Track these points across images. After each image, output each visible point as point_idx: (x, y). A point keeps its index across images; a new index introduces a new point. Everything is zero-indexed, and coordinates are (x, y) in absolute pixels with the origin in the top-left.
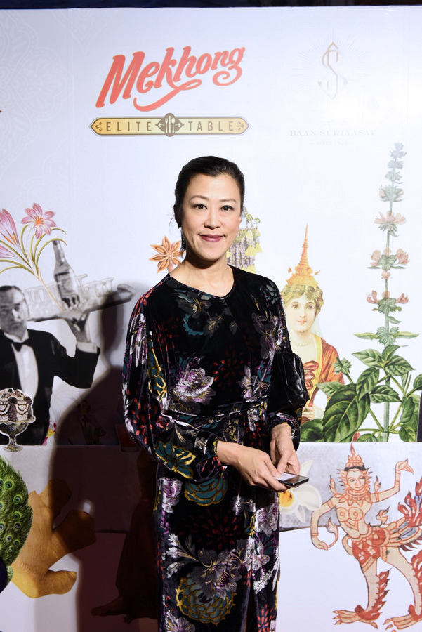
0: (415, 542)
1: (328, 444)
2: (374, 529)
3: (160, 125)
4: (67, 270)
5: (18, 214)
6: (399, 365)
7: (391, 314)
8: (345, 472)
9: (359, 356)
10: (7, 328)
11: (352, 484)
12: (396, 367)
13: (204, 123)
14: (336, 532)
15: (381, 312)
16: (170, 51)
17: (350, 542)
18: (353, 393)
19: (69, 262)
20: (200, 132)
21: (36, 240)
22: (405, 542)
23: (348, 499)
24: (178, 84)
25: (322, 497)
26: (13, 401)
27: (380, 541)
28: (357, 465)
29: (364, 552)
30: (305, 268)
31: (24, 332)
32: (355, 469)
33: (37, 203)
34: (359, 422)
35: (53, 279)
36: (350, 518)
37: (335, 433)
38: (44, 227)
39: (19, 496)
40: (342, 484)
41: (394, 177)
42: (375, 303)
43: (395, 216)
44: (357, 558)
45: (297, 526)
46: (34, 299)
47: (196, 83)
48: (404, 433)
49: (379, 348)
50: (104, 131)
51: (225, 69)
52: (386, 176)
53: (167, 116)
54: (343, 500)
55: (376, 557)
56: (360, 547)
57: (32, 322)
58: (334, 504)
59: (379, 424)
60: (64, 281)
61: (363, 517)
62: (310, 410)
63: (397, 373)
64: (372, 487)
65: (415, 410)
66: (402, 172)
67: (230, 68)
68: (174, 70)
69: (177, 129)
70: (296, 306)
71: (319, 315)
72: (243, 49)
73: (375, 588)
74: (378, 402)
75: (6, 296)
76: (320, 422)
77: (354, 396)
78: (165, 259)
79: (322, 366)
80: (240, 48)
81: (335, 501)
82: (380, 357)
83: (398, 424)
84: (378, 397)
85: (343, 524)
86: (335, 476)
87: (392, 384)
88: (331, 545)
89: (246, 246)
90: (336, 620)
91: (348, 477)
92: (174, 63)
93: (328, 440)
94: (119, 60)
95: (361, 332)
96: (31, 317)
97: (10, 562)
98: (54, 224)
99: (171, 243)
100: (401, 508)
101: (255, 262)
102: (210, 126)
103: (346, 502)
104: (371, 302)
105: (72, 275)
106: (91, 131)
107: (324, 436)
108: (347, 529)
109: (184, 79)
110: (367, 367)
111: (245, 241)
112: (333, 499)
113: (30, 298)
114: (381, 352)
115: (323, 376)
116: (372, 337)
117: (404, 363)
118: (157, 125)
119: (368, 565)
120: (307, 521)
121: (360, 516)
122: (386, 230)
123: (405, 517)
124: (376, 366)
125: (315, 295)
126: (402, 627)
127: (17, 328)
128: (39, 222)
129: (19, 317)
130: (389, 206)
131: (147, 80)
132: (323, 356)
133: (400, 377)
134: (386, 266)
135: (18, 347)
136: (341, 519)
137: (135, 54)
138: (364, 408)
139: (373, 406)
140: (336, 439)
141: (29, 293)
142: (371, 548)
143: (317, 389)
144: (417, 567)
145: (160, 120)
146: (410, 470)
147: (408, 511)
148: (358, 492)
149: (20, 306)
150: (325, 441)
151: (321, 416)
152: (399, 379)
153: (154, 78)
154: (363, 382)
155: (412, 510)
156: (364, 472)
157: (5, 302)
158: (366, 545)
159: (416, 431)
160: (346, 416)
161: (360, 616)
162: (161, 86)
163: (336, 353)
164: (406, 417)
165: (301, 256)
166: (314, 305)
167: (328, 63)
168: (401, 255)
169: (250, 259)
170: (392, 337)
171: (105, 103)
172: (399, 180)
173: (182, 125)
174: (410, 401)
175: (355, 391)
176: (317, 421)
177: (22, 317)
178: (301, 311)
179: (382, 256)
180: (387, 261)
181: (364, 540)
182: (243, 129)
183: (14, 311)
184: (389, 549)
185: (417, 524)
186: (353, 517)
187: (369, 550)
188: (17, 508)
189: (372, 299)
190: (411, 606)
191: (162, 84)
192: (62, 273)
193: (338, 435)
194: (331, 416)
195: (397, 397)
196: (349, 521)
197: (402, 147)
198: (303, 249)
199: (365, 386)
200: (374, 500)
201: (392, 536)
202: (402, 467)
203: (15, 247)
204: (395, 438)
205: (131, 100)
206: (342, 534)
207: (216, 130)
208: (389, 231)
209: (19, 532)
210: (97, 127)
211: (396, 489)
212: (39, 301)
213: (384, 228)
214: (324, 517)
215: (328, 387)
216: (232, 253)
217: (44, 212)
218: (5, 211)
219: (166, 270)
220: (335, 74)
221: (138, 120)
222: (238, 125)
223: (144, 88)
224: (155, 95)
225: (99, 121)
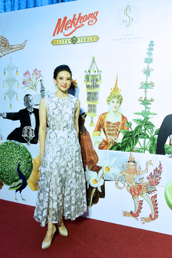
0: (153, 191)
1: (123, 152)
2: (138, 184)
3: (71, 41)
4: (44, 89)
5: (31, 72)
6: (150, 125)
7: (147, 106)
8: (128, 163)
9: (135, 121)
10: (28, 107)
11: (130, 167)
12: (148, 125)
13: (85, 39)
14: (124, 184)
15: (144, 105)
16: (75, 15)
17: (129, 188)
18: (132, 134)
19: (45, 87)
20: (83, 42)
21: (36, 80)
22: (149, 191)
23: (129, 172)
24: (77, 26)
25: (120, 171)
26: (29, 130)
27: (140, 189)
28: (133, 160)
29: (134, 192)
30: (116, 89)
31: (32, 109)
32: (132, 162)
33: (36, 68)
34: (134, 145)
35: (40, 92)
36: (129, 179)
37: (125, 148)
38: (38, 76)
39: (30, 159)
40: (127, 167)
41: (150, 54)
42: (141, 101)
43: (150, 69)
44: (132, 194)
45: (111, 180)
46: (35, 98)
47: (83, 25)
48: (150, 151)
49: (142, 118)
50: (55, 44)
51: (92, 19)
52: (147, 54)
53: (73, 37)
54: (127, 172)
55: (138, 195)
56: (133, 190)
57: (34, 106)
58: (124, 174)
59: (141, 146)
60: (43, 93)
61: (134, 180)
62: (117, 140)
63: (149, 128)
64: (137, 169)
65: (155, 142)
66: (153, 52)
67: (93, 19)
68: (76, 21)
69: (76, 41)
70: (113, 102)
71: (121, 105)
72: (98, 12)
73: (137, 206)
74: (141, 138)
75: (28, 97)
76: (120, 144)
77: (132, 135)
79: (122, 124)
80: (97, 11)
81: (124, 173)
82: (143, 122)
83: (149, 147)
84: (141, 136)
85: (127, 181)
86: (124, 164)
87: (147, 132)
88: (122, 188)
89: (97, 81)
90: (123, 215)
91: (129, 164)
92: (76, 19)
93: (123, 151)
94: (60, 20)
95: (136, 112)
96: (34, 104)
97: (27, 179)
98: (41, 75)
99: (74, 80)
100: (148, 178)
101: (100, 86)
102: (86, 39)
103: (128, 174)
104: (140, 101)
105: (45, 91)
106: (51, 44)
107: (122, 149)
108: (128, 183)
109: (79, 24)
110: (138, 125)
111: (97, 79)
112: (124, 172)
113: (34, 98)
114: (143, 120)
115: (122, 128)
116: (140, 114)
117: (152, 124)
118: (70, 41)
119: (135, 197)
120: (114, 178)
121: (133, 179)
122: (146, 74)
123: (150, 182)
124: (141, 125)
125: (120, 98)
126: (147, 221)
127: (30, 107)
128: (37, 74)
129: (31, 104)
130: (148, 65)
131: (68, 26)
132: (122, 121)
133: (150, 129)
134: (146, 88)
135: (31, 113)
136: (126, 179)
137: (64, 18)
138: (136, 140)
139: (139, 139)
140: (126, 151)
141: (34, 97)
142: (136, 191)
143: (120, 132)
144: (153, 200)
145: (71, 39)
146: (152, 164)
147: (151, 180)
148: (132, 170)
149: (31, 101)
150: (122, 151)
151: (121, 142)
152: (149, 130)
153: (69, 25)
154: (136, 131)
155: (152, 179)
156: (135, 163)
157: (27, 99)
158: (135, 190)
159: (155, 150)
160: (130, 143)
161: (132, 215)
162: (72, 27)
163: (127, 119)
164: (151, 144)
165: (115, 84)
166: (119, 102)
167: (126, 13)
168: (151, 84)
169: (98, 85)
170: (147, 114)
171: (55, 34)
172: (151, 55)
173: (78, 40)
174: (153, 139)
175: (133, 134)
176: (119, 143)
177: (32, 104)
178: (115, 104)
179: (145, 84)
180: (146, 86)
181: (134, 188)
182: (97, 40)
183: (30, 102)
184: (143, 192)
185: (154, 185)
186: (130, 179)
187: (136, 192)
188: (29, 163)
189: (140, 100)
190: (150, 214)
192: (42, 91)
193: (126, 149)
194: (124, 142)
195: (149, 137)
196: (129, 180)
197: (153, 42)
198: (116, 82)
199: (137, 132)
200: (138, 174)
201: (144, 188)
202: (149, 163)
203: (30, 82)
204: (147, 152)
205: (63, 33)
206: (126, 185)
207: (88, 41)
208: (147, 74)
209: (30, 170)
210: (53, 43)
211: (146, 171)
212: (36, 99)
213: (145, 73)
214: (120, 178)
215: (124, 132)
216: (92, 83)
217: (38, 71)
218: (28, 71)
219: (72, 89)
220: (129, 17)
221: (65, 39)
222: (96, 39)
223: (67, 28)
224: (70, 30)
225: (53, 41)
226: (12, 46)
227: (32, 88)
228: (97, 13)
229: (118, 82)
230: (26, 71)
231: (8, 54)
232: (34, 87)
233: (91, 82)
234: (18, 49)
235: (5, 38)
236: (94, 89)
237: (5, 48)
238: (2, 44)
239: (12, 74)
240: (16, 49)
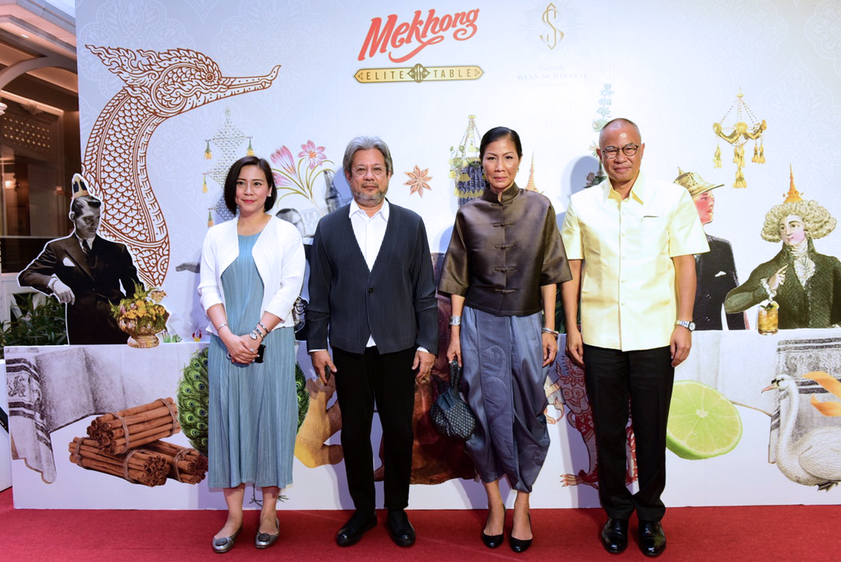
3: (410, 74)
4: (336, 194)
5: (295, 150)
13: (447, 71)
14: (562, 409)
16: (418, 13)
17: (574, 417)
19: (337, 189)
20: (443, 78)
21: (310, 171)
23: (572, 381)
24: (424, 40)
29: (586, 425)
30: (532, 189)
33: (310, 140)
35: (324, 203)
36: (573, 397)
38: (317, 159)
39: (298, 383)
40: (566, 368)
41: (604, 112)
44: (580, 430)
46: (308, 218)
47: (439, 39)
50: (365, 80)
51: (464, 27)
52: (598, 111)
53: (417, 66)
54: (568, 381)
55: (595, 429)
56: (582, 421)
58: (560, 386)
67: (467, 26)
68: (421, 28)
69: (425, 76)
72: (478, 10)
73: (595, 455)
75: (286, 217)
78: (416, 183)
80: (475, 9)
85: (567, 402)
88: (558, 420)
90: (563, 483)
91: (571, 362)
92: (421, 23)
94: (377, 22)
96: (307, 234)
98: (325, 157)
99: (421, 170)
102: (452, 73)
103: (570, 384)
105: (339, 199)
106: (354, 80)
108: (571, 406)
109: (430, 35)
112: (559, 381)
118: (408, 74)
119: (589, 436)
121: (582, 395)
128: (312, 155)
131: (399, 37)
136: (566, 397)
137: (390, 17)
141: (305, 215)
142: (591, 421)
144: (630, 437)
145: (410, 70)
148: (580, 374)
149: (297, 225)
153: (405, 36)
161: (583, 479)
162: (411, 42)
165: (528, 179)
167: (548, 21)
171: (365, 56)
172: (608, 114)
173: (429, 73)
179: (596, 177)
182: (478, 75)
186: (576, 396)
191: (412, 40)
192: (331, 198)
196: (573, 399)
197: (610, 87)
198: (530, 173)
203: (293, 177)
205: (386, 54)
206: (567, 410)
207: (456, 76)
210: (359, 76)
212: (313, 221)
214: (552, 397)
217: (316, 147)
218: (284, 147)
219: (417, 193)
220: (554, 29)
221: (393, 70)
222: (475, 72)
223: (397, 44)
224: (406, 49)
225: (361, 72)
226: (232, 80)
227: (299, 193)
228: (476, 12)
229: (534, 174)
230: (279, 147)
231: (217, 99)
232: (306, 189)
233: (467, 175)
234: (252, 88)
235: (206, 58)
236: (476, 191)
237: (209, 84)
238: (198, 73)
239: (233, 155)
240: (247, 89)
